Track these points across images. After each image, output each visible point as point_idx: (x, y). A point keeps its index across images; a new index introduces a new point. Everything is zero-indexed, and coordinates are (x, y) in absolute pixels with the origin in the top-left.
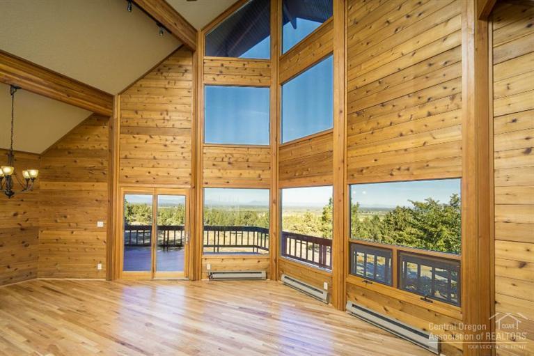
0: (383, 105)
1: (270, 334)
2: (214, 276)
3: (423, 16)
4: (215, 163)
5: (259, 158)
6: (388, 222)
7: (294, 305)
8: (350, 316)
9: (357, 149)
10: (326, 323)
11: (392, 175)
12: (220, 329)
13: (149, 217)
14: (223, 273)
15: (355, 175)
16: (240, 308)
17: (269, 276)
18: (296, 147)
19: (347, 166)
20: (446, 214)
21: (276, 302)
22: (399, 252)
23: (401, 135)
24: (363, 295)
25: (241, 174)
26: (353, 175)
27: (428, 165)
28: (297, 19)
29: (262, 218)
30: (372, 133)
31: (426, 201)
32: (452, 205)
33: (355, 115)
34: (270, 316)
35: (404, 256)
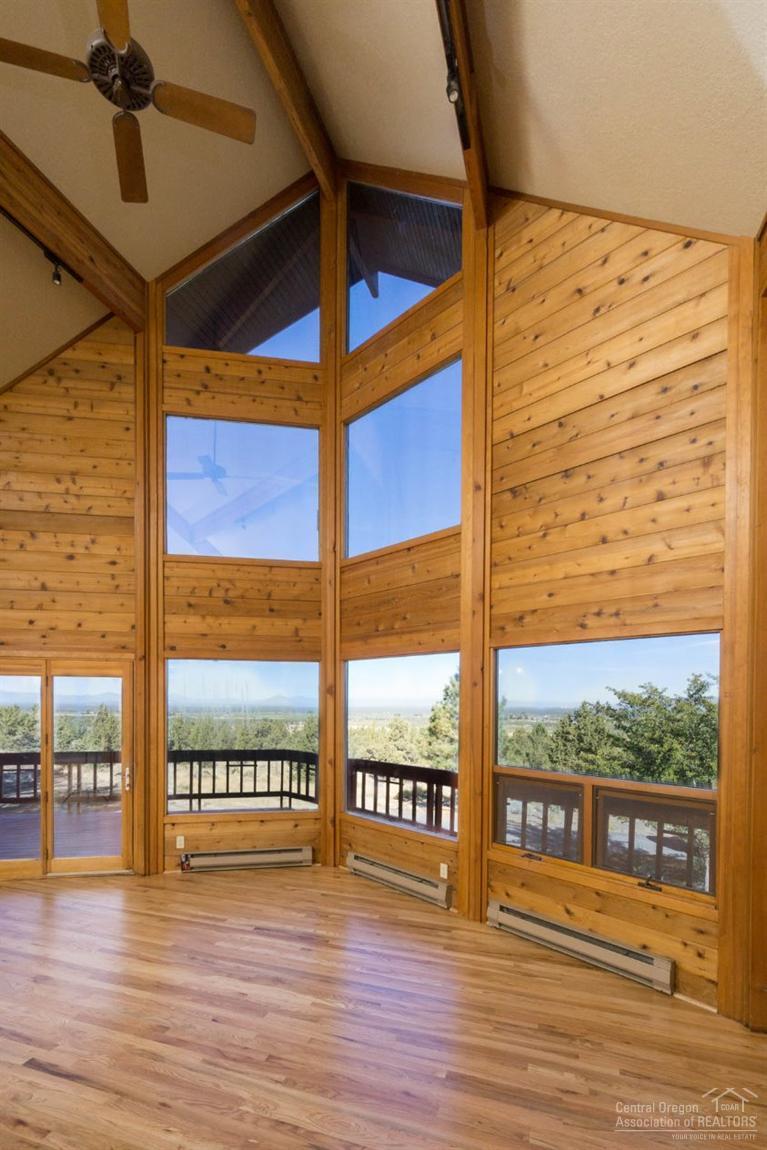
0: (567, 474)
1: (326, 980)
2: (194, 862)
3: (652, 282)
4: (193, 601)
5: (295, 591)
6: (564, 736)
7: (376, 917)
8: (497, 932)
9: (512, 570)
10: (447, 948)
11: (583, 626)
12: (215, 978)
13: (26, 736)
14: (216, 855)
15: (509, 628)
16: (257, 928)
17: (320, 857)
18: (379, 567)
19: (491, 607)
20: (678, 717)
21: (337, 911)
22: (596, 789)
23: (604, 541)
24: (523, 885)
25: (254, 627)
26: (503, 628)
27: (656, 605)
28: (380, 274)
29: (296, 734)
30: (545, 535)
31: (641, 691)
32: (691, 696)
33: (508, 496)
34: (324, 942)
35: (605, 797)
